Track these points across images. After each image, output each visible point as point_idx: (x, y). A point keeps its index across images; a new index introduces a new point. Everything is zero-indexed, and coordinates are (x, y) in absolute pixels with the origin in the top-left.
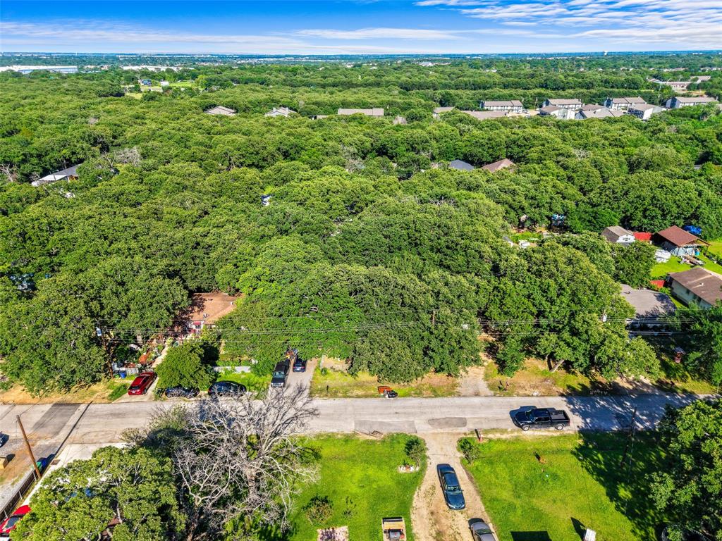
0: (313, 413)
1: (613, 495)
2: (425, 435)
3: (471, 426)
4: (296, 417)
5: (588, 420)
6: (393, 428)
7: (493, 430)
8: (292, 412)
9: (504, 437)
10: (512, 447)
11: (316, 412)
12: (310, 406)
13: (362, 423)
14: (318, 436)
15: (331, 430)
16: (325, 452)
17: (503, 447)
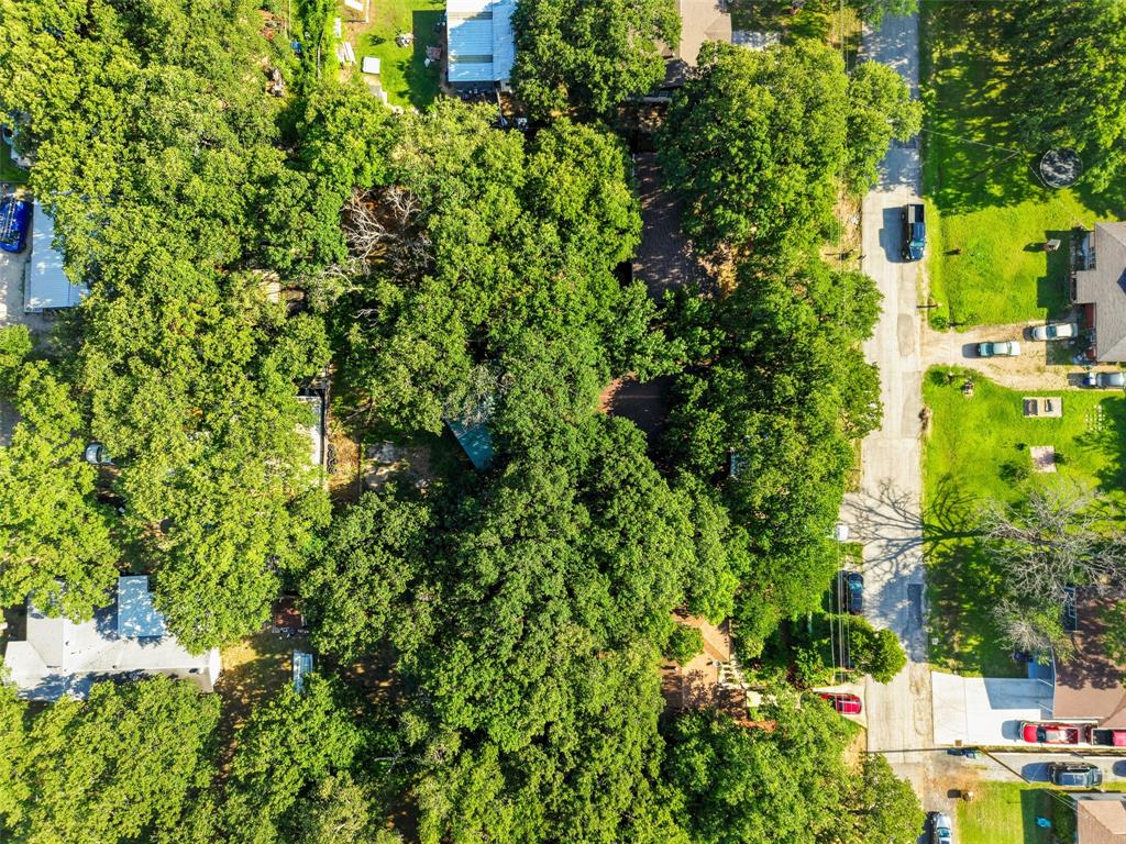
0: (886, 486)
1: (1000, 202)
2: (924, 363)
3: (912, 311)
4: (894, 505)
5: (903, 180)
6: (913, 396)
7: (918, 288)
8: (887, 511)
9: (926, 280)
10: (938, 276)
11: (886, 482)
12: (875, 491)
13: (905, 431)
14: (925, 478)
15: (917, 463)
16: (943, 470)
17: (937, 285)
